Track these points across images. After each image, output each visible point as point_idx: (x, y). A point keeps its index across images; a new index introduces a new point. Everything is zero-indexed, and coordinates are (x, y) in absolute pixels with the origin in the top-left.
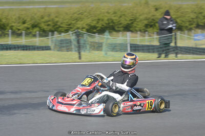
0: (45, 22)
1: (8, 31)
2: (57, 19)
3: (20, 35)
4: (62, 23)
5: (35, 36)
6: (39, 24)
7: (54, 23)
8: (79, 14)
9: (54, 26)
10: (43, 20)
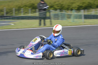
0: (57, 5)
2: (62, 3)
6: (54, 5)
10: (55, 4)
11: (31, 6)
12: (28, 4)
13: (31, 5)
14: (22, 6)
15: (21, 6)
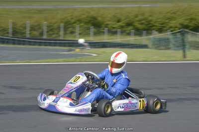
0: (140, 21)
1: (104, 29)
2: (150, 18)
3: (115, 33)
4: (155, 22)
5: (129, 34)
6: (133, 22)
7: (147, 22)
8: (172, 14)
9: (147, 25)
10: (137, 19)
11: (90, 21)
12: (84, 16)
13: (89, 19)
14: (73, 21)
15: (70, 21)
